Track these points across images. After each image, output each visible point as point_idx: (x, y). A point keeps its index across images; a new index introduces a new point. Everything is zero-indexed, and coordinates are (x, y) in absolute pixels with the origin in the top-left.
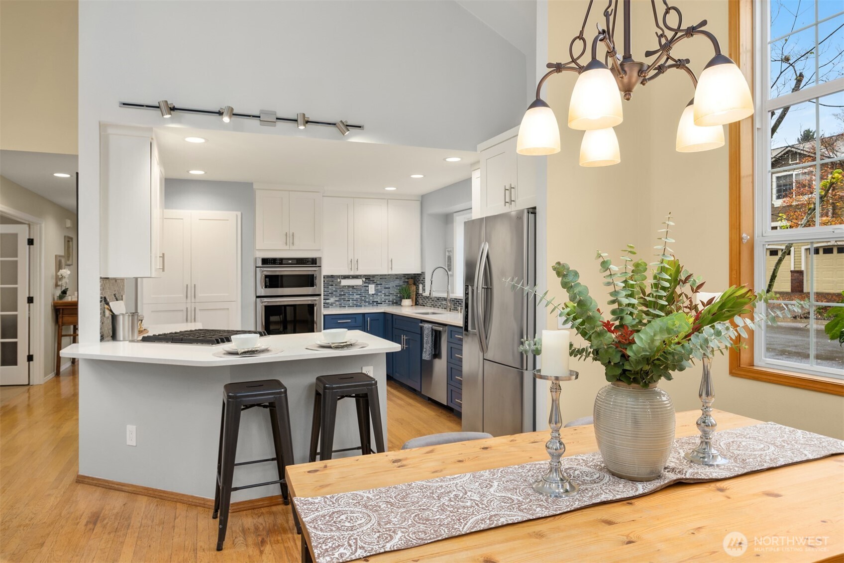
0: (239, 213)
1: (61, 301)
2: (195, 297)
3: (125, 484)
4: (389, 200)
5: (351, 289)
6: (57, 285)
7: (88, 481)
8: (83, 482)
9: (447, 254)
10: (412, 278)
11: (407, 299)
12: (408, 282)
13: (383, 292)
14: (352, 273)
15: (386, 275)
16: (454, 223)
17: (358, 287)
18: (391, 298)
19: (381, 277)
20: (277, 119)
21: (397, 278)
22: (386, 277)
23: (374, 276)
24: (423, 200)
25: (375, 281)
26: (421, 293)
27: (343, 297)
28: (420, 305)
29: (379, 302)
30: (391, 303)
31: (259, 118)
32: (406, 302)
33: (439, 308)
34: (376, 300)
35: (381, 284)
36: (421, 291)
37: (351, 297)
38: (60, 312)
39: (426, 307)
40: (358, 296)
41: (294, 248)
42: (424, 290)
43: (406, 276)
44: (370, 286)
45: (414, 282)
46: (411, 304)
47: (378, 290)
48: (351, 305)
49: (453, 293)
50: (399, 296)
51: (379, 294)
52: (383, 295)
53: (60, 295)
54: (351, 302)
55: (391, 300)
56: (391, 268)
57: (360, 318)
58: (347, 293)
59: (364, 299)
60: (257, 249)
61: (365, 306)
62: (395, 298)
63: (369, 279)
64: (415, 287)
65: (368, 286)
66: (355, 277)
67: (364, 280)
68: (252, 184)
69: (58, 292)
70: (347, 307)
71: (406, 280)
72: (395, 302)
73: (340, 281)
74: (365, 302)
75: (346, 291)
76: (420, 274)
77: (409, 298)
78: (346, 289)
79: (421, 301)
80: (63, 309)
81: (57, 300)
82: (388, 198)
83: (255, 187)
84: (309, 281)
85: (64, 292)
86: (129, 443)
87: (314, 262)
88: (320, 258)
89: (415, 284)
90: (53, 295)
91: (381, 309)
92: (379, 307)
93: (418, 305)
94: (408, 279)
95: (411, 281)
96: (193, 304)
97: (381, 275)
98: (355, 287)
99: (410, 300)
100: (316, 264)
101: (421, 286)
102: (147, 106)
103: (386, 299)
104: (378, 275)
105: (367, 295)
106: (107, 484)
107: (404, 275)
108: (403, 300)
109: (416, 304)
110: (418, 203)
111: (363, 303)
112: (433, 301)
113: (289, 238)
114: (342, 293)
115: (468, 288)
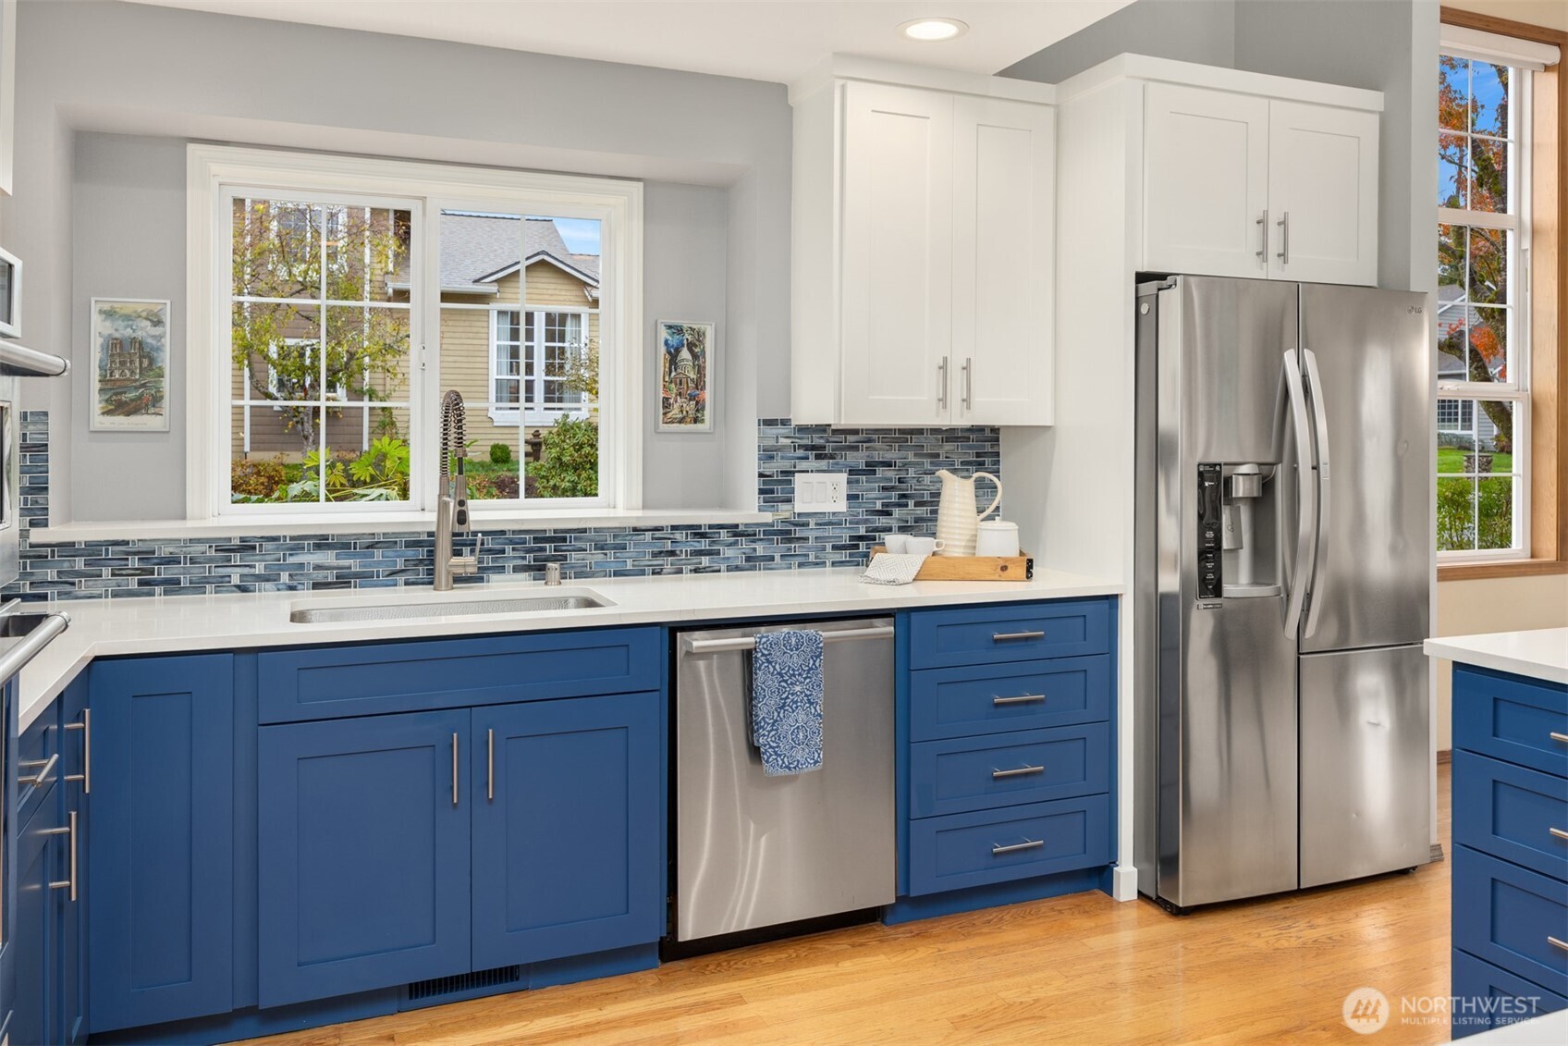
115: (1215, 471)
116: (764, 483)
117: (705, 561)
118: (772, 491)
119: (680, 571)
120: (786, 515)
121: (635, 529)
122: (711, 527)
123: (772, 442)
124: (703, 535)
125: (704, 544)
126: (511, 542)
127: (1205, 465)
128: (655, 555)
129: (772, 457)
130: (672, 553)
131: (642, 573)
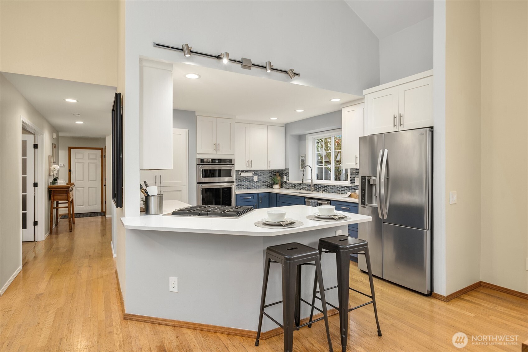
0: (187, 130)
1: (54, 186)
2: (161, 183)
3: (168, 320)
4: (268, 126)
5: (244, 178)
6: (50, 175)
7: (135, 318)
8: (130, 319)
9: (301, 158)
10: (277, 172)
11: (277, 184)
12: (276, 174)
13: (262, 180)
14: (248, 169)
15: (263, 170)
16: (307, 140)
17: (248, 177)
18: (266, 184)
19: (261, 171)
20: (252, 65)
21: (269, 172)
22: (263, 171)
23: (257, 171)
24: (287, 127)
25: (258, 174)
26: (285, 181)
27: (240, 183)
28: (284, 188)
29: (260, 186)
30: (266, 186)
31: (241, 63)
32: (276, 186)
33: (300, 190)
34: (258, 185)
35: (261, 176)
36: (285, 180)
37: (245, 183)
38: (52, 193)
39: (289, 189)
40: (248, 183)
41: (219, 153)
42: (287, 179)
43: (275, 171)
44: (255, 176)
45: (279, 174)
46: (279, 187)
47: (259, 179)
48: (245, 188)
49: (306, 180)
50: (270, 182)
51: (260, 181)
52: (262, 182)
53: (53, 182)
54: (244, 186)
55: (266, 185)
56: (270, 166)
57: (256, 196)
58: (243, 181)
59: (252, 185)
60: (197, 153)
61: (252, 188)
62: (268, 184)
63: (255, 172)
64: (280, 177)
65: (254, 177)
66: (247, 171)
67: (253, 173)
68: (195, 112)
69: (51, 180)
70: (242, 189)
71: (275, 173)
72: (268, 186)
73: (240, 174)
74: (252, 186)
75: (242, 179)
76: (284, 170)
77: (278, 184)
78: (242, 178)
79: (285, 186)
80: (54, 191)
81: (50, 185)
82: (268, 125)
83: (196, 114)
84: (228, 173)
85: (56, 180)
86: (171, 289)
87: (230, 161)
88: (234, 159)
89: (280, 176)
90: (48, 182)
91: (261, 190)
92: (260, 189)
93: (283, 188)
94: (275, 172)
95: (278, 174)
96: (159, 188)
97: (261, 170)
98: (247, 177)
99: (278, 185)
100: (232, 163)
101: (285, 177)
102: (172, 48)
103: (264, 185)
104: (259, 170)
105: (253, 182)
106: (152, 320)
107: (274, 170)
108: (274, 185)
109: (281, 188)
110: (284, 128)
111: (251, 187)
112: (296, 185)
113: (217, 147)
114: (240, 181)
115: (364, 178)
116: (351, 179)
117: (343, 192)
118: (352, 181)
119: (340, 193)
120: (354, 185)
121: (335, 186)
122: (344, 186)
123: (352, 172)
124: (343, 188)
125: (343, 189)
126: (322, 186)
127: (363, 176)
128: (337, 190)
129: (352, 175)
130: (339, 190)
131: (335, 193)
